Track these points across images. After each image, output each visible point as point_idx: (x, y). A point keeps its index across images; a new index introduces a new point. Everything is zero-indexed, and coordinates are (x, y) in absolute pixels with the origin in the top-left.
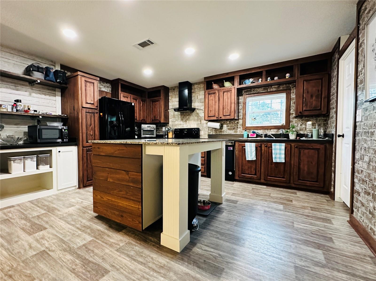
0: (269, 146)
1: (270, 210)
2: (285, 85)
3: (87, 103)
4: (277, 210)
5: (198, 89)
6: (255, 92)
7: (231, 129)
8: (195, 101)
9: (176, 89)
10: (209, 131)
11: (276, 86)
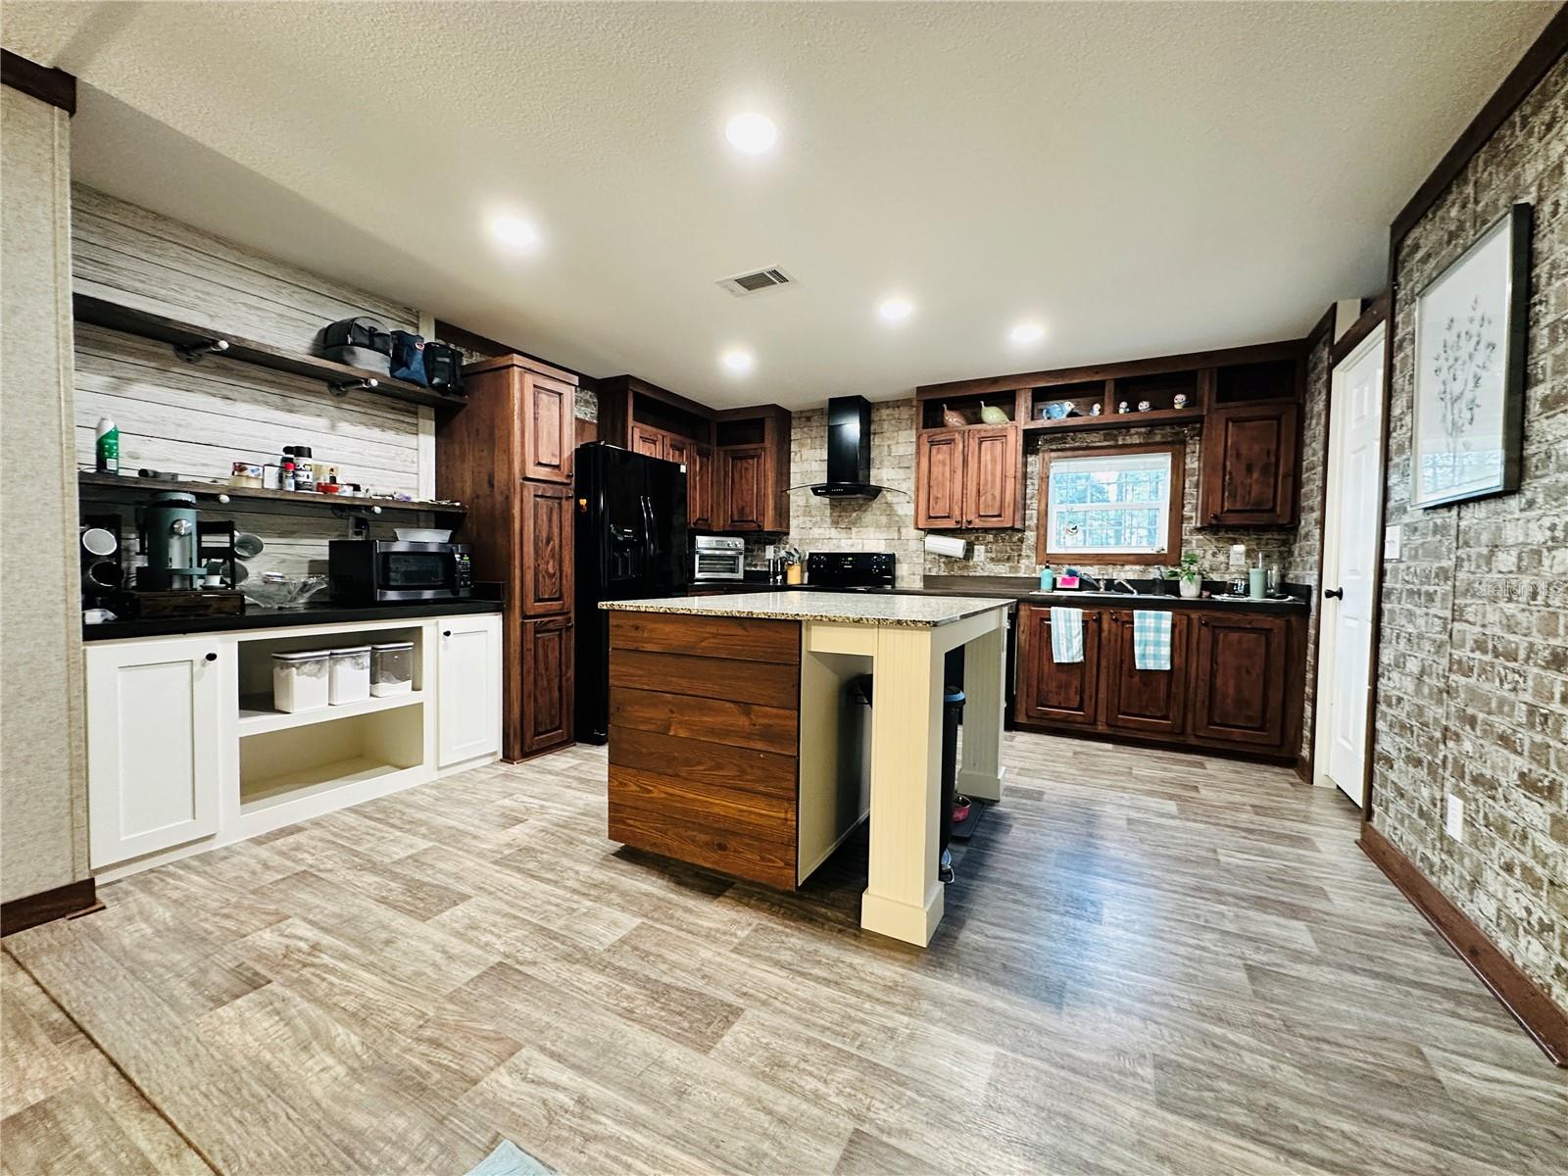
0: (1126, 619)
1: (1140, 815)
2: (1168, 429)
3: (540, 464)
4: (1163, 815)
5: (894, 422)
6: (1076, 445)
8: (881, 462)
11: (1143, 430)
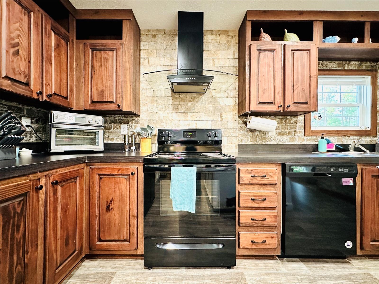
5: (216, 44)
6: (324, 68)
7: (284, 134)
9: (160, 36)
10: (240, 138)
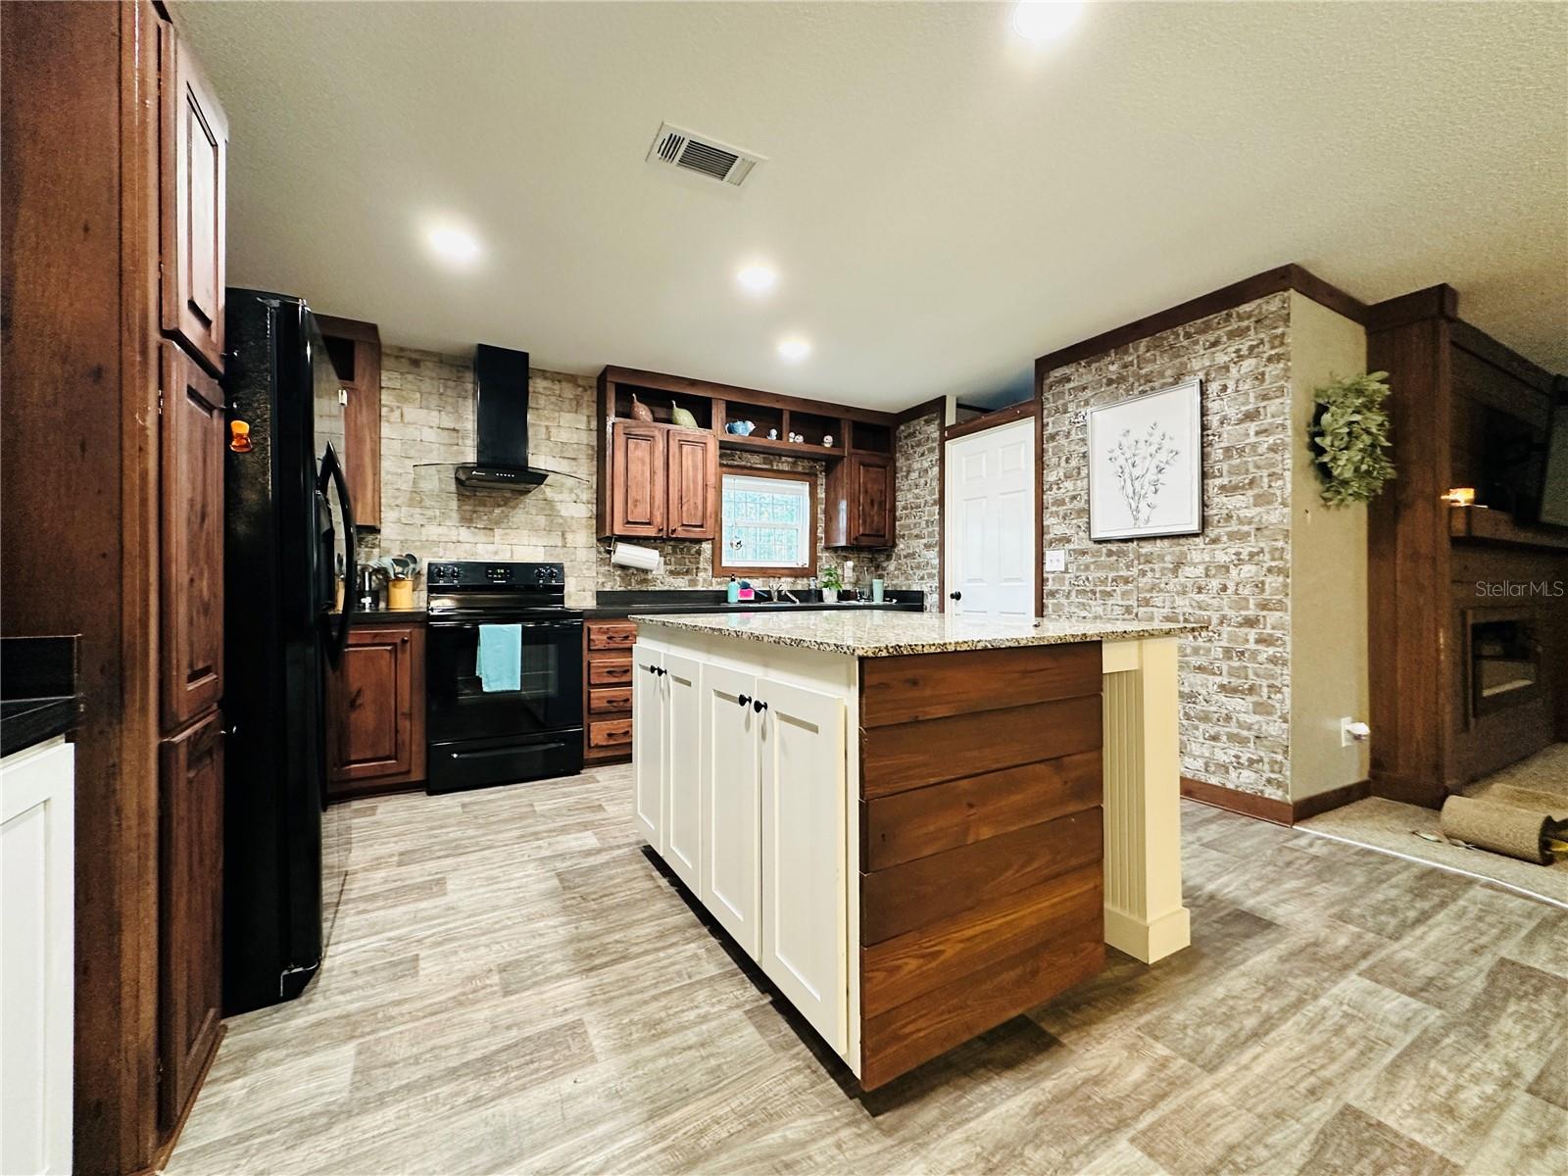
2: (806, 462)
7: (678, 574)
10: (601, 580)
11: (790, 460)
